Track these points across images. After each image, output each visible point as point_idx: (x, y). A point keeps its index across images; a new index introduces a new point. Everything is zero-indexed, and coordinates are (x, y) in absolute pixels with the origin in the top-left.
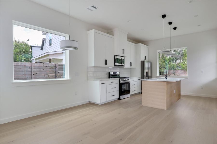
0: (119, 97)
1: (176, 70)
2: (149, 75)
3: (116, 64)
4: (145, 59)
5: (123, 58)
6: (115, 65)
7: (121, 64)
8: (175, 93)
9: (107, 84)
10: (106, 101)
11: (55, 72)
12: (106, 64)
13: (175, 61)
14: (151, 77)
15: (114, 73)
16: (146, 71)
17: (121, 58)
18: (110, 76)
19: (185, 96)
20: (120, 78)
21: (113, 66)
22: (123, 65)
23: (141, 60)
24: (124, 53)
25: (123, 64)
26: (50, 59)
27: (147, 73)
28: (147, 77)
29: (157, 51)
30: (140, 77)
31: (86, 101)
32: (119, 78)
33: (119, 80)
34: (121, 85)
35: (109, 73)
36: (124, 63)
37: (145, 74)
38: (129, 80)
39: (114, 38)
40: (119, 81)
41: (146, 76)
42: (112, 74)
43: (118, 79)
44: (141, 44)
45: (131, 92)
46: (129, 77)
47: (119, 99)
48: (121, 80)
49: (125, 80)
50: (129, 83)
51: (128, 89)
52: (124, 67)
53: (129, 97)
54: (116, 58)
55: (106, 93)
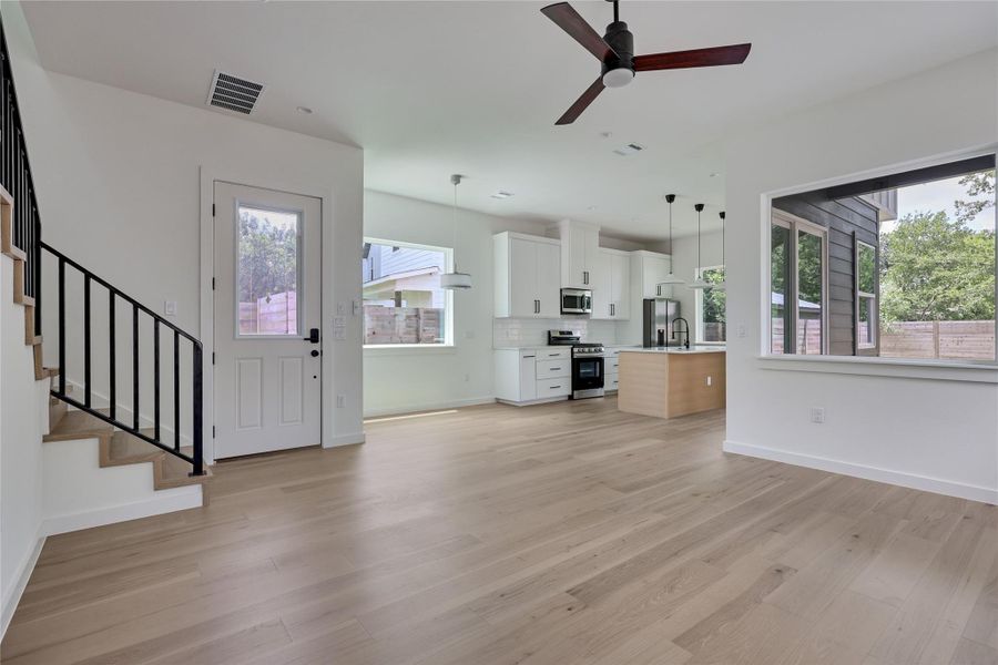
0: (571, 393)
3: (565, 310)
4: (659, 295)
5: (587, 294)
6: (562, 313)
7: (580, 310)
8: (709, 384)
9: (537, 358)
10: (534, 398)
11: (417, 330)
12: (537, 310)
15: (559, 332)
17: (580, 295)
18: (554, 340)
20: (576, 346)
21: (559, 315)
22: (586, 313)
24: (586, 282)
25: (588, 311)
26: (398, 294)
27: (661, 334)
30: (640, 346)
31: (488, 398)
32: (572, 346)
33: (571, 350)
34: (577, 364)
35: (549, 333)
36: (589, 307)
38: (600, 351)
39: (560, 246)
40: (572, 353)
41: (657, 340)
42: (558, 335)
43: (569, 348)
44: (643, 253)
45: (609, 385)
46: (601, 345)
47: (571, 398)
48: (576, 350)
49: (589, 352)
50: (601, 360)
51: (598, 375)
52: (591, 318)
53: (603, 395)
54: (565, 296)
55: (536, 379)
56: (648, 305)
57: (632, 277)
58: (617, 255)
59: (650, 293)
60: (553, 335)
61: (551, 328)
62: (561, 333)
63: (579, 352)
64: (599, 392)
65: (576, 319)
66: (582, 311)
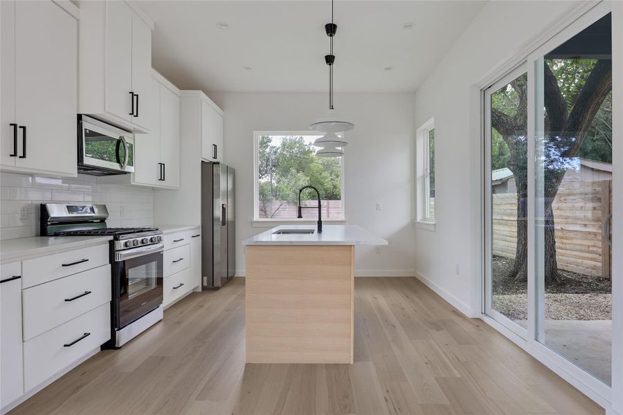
0: (109, 337)
2: (230, 215)
3: (89, 160)
4: (215, 157)
5: (128, 138)
6: (83, 168)
7: (115, 166)
9: (27, 280)
12: (19, 152)
14: (233, 225)
15: (70, 209)
16: (221, 201)
17: (117, 137)
20: (116, 234)
21: (72, 169)
22: (125, 173)
23: (201, 159)
24: (134, 112)
25: (128, 168)
27: (224, 210)
28: (225, 224)
29: (254, 132)
30: (198, 228)
32: (111, 238)
33: (112, 244)
35: (43, 210)
36: (131, 163)
37: (218, 214)
38: (159, 240)
39: (78, 20)
40: (112, 252)
41: (221, 220)
43: (102, 243)
44: (202, 95)
46: (158, 231)
49: (143, 245)
51: (154, 285)
52: (132, 183)
53: (160, 321)
54: (88, 132)
55: (23, 342)
56: (209, 169)
59: (208, 155)
60: (54, 214)
63: (127, 248)
65: (97, 183)
66: (119, 169)
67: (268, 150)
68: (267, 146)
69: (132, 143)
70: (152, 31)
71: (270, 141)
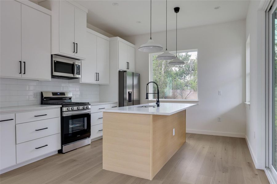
0: (60, 148)
1: (183, 89)
2: (135, 97)
3: (56, 74)
4: (128, 68)
5: (77, 63)
6: (53, 77)
7: (71, 75)
8: (174, 134)
10: (15, 164)
13: (183, 77)
14: (138, 102)
16: (128, 90)
17: (71, 63)
18: (45, 101)
19: (193, 136)
20: (63, 105)
22: (77, 78)
23: (118, 70)
25: (77, 76)
27: (130, 94)
28: (131, 102)
29: (150, 54)
30: (116, 103)
32: (61, 106)
33: (61, 108)
34: (66, 120)
35: (42, 93)
36: (79, 73)
37: (127, 97)
38: (87, 108)
39: (51, 16)
40: (62, 112)
41: (128, 99)
42: (51, 96)
43: (59, 107)
44: (119, 39)
45: (95, 134)
46: (88, 104)
47: (60, 152)
48: (65, 109)
49: (78, 110)
50: (88, 116)
51: (86, 128)
52: (80, 82)
53: (89, 144)
54: (55, 61)
55: (16, 144)
56: (122, 75)
57: (112, 55)
58: (101, 39)
59: (123, 67)
60: (45, 96)
61: (44, 89)
62: (54, 94)
63: (68, 111)
64: (87, 141)
65: (69, 83)
66: (73, 76)
67: (189, 61)
68: (189, 59)
69: (80, 64)
70: (87, 13)
71: (190, 56)
